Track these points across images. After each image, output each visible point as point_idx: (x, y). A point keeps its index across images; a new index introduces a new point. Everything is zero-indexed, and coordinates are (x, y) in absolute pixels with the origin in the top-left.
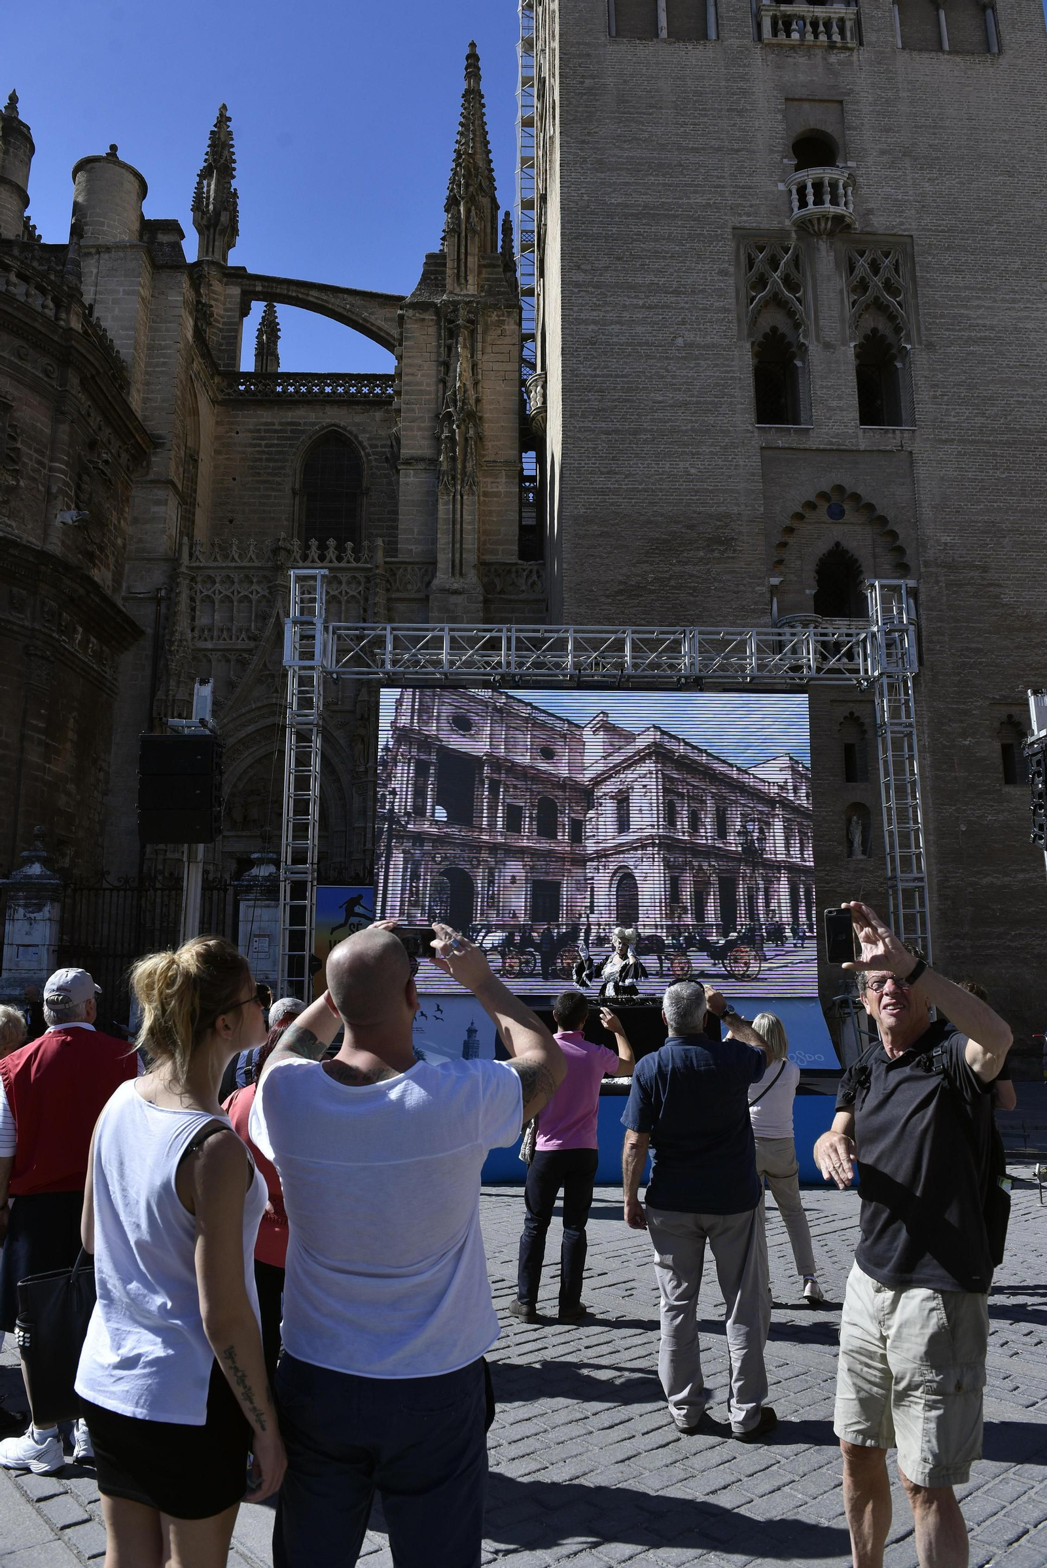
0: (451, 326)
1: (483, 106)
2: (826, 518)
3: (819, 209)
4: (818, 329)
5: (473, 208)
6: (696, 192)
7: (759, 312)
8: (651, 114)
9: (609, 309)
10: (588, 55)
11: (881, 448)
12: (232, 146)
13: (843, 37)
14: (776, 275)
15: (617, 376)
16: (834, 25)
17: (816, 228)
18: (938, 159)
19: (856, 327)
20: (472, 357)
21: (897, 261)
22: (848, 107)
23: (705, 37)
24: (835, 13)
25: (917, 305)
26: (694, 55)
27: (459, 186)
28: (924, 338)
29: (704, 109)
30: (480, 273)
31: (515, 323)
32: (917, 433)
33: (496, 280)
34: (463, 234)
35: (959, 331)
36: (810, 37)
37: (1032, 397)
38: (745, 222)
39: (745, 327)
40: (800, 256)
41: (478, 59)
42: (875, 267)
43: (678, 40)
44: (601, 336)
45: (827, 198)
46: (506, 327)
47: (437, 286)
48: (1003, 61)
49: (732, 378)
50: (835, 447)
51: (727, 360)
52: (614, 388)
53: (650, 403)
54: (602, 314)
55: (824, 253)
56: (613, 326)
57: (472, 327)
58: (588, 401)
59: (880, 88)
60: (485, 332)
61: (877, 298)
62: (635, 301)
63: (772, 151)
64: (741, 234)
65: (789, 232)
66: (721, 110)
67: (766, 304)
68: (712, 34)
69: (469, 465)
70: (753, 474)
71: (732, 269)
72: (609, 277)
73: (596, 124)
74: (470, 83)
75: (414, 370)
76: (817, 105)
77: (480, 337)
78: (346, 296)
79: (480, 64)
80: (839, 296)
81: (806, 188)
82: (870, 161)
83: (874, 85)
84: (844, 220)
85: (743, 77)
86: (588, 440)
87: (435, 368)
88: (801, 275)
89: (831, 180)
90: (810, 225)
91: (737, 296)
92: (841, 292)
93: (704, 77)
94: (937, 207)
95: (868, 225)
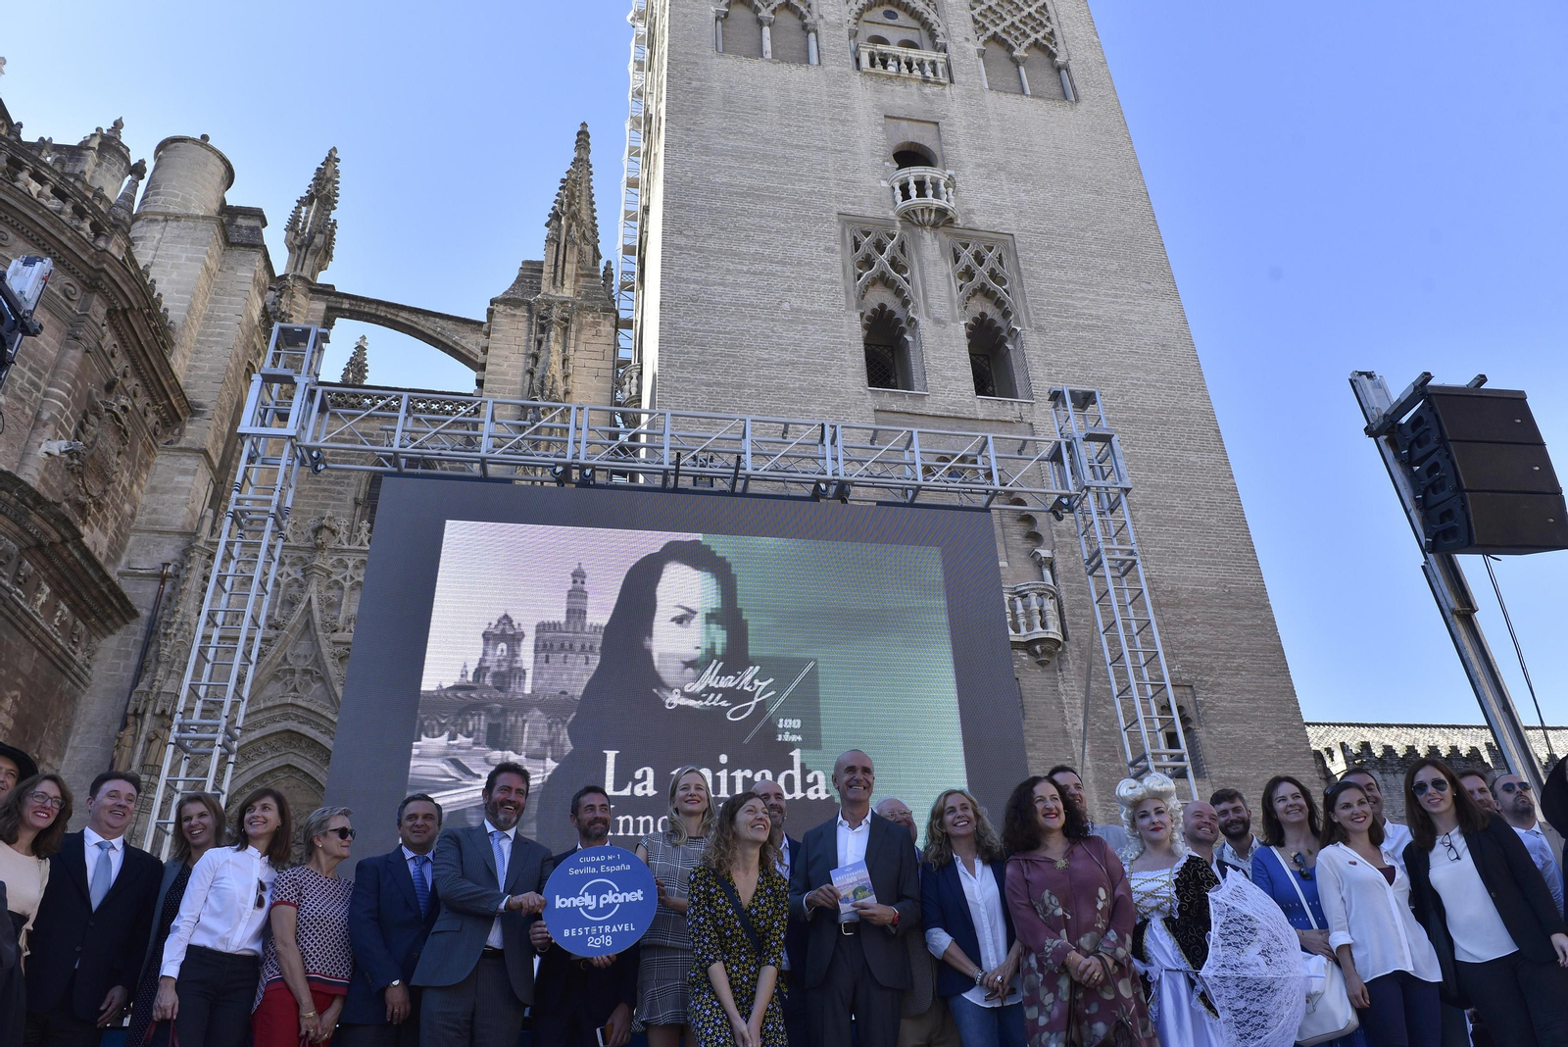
0: (543, 322)
1: (592, 174)
3: (922, 200)
4: (927, 306)
5: (574, 224)
6: (801, 181)
7: (867, 287)
8: (756, 115)
9: (712, 271)
10: (696, 63)
11: (1000, 418)
12: (338, 182)
13: (934, 72)
14: (884, 257)
15: (720, 332)
16: (927, 65)
17: (920, 218)
18: (1030, 175)
19: (966, 308)
20: (564, 351)
21: (1000, 255)
22: (943, 127)
23: (808, 61)
24: (927, 56)
25: (1023, 294)
26: (796, 74)
27: (562, 205)
28: (1033, 322)
29: (806, 116)
30: (576, 281)
31: (611, 325)
32: (1036, 406)
33: (594, 288)
34: (563, 244)
35: (1066, 317)
36: (904, 70)
38: (850, 209)
39: (853, 299)
40: (906, 242)
41: (588, 137)
42: (979, 259)
43: (782, 60)
44: (703, 295)
45: (930, 192)
46: (601, 328)
47: (531, 288)
48: (1082, 107)
49: (841, 343)
50: (952, 415)
51: (836, 326)
52: (716, 344)
53: (755, 360)
54: (704, 275)
55: (929, 242)
56: (715, 287)
57: (565, 324)
59: (972, 117)
60: (578, 331)
61: (983, 285)
62: (739, 267)
63: (873, 155)
64: (846, 219)
65: (893, 221)
66: (824, 118)
67: (874, 282)
68: (814, 59)
71: (838, 248)
72: (711, 244)
73: (702, 117)
74: (579, 154)
75: (500, 361)
76: (914, 123)
77: (573, 335)
78: (437, 320)
79: (590, 141)
80: (946, 280)
81: (908, 184)
82: (968, 171)
83: (966, 114)
84: (946, 214)
85: (844, 96)
86: (686, 390)
87: (523, 360)
88: (907, 259)
89: (932, 178)
90: (913, 216)
91: (844, 271)
92: (948, 276)
93: (807, 92)
94: (1034, 213)
95: (968, 223)
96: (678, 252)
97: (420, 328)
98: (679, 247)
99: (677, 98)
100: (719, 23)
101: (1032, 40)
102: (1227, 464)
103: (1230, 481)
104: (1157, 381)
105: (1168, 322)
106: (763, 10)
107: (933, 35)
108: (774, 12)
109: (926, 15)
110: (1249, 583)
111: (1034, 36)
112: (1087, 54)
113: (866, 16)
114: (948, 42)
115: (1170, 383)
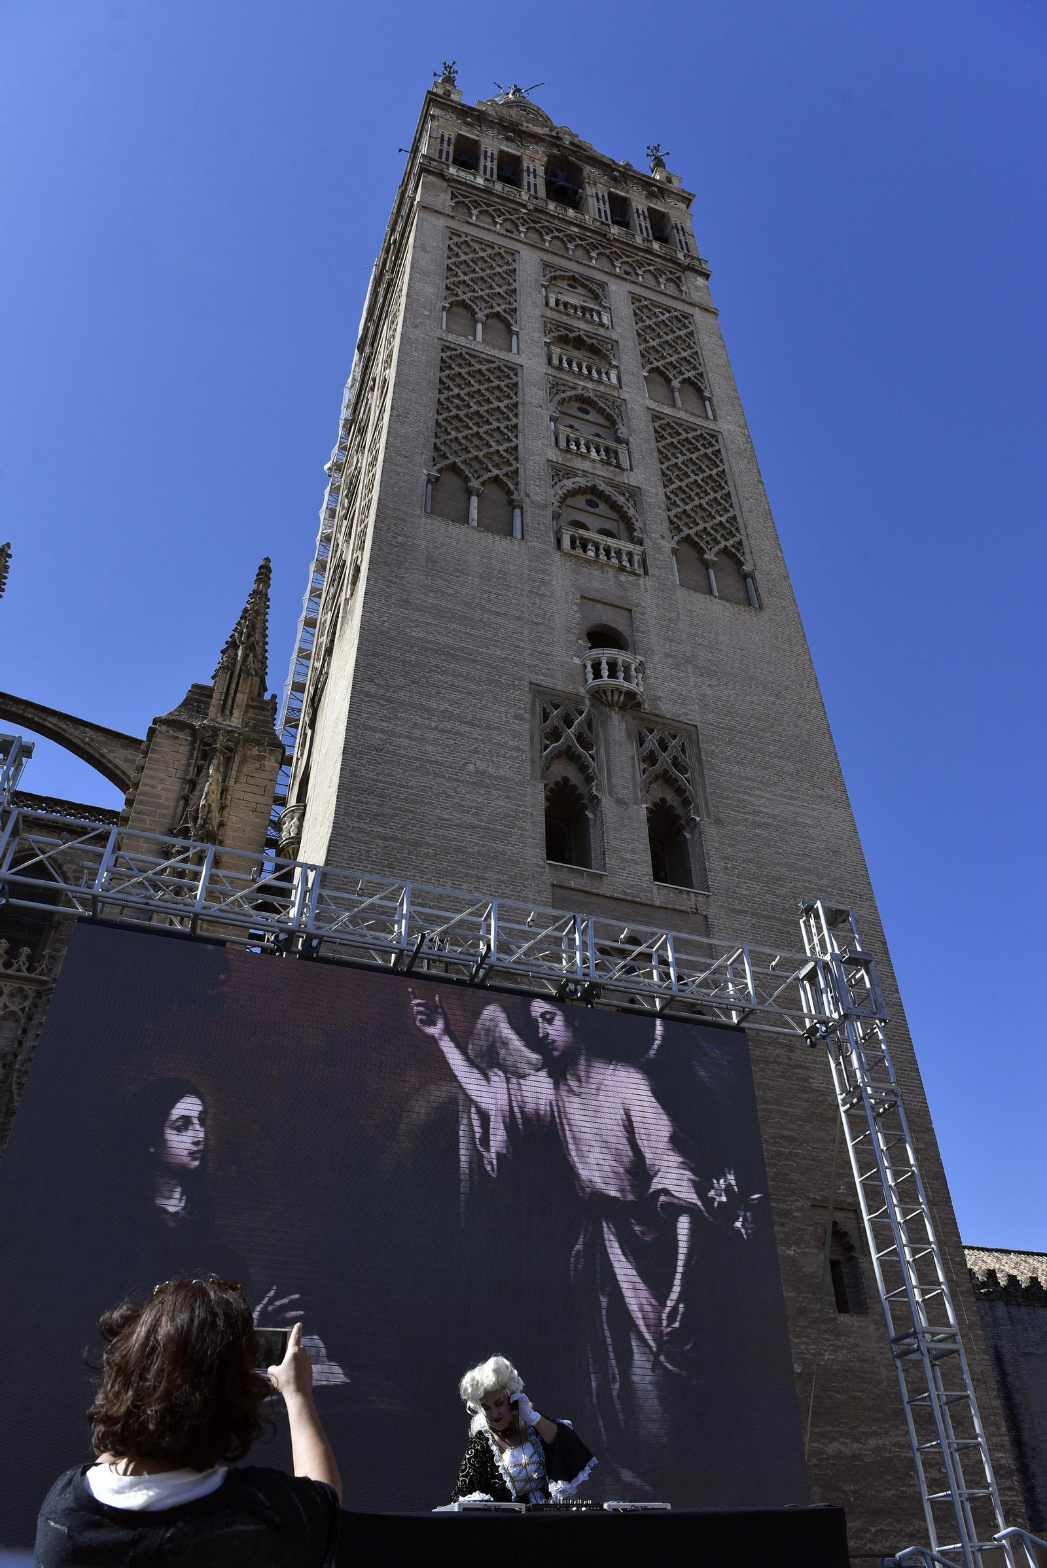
0: (207, 748)
1: (268, 607)
3: (612, 681)
4: (611, 786)
5: (251, 654)
6: (496, 646)
7: (552, 759)
8: (457, 577)
9: (400, 723)
10: (404, 520)
11: (676, 907)
13: (631, 562)
14: (570, 732)
15: (401, 786)
16: (624, 554)
17: (609, 699)
18: (715, 671)
19: (648, 791)
20: (224, 781)
21: (683, 744)
22: (636, 615)
23: (510, 533)
24: (625, 546)
25: (704, 784)
26: (500, 545)
27: (241, 633)
28: (712, 813)
29: (506, 585)
30: (246, 712)
31: (277, 761)
32: (711, 899)
33: (262, 721)
34: (237, 673)
35: (744, 813)
36: (603, 557)
37: (816, 884)
38: (542, 680)
39: (538, 769)
40: (593, 720)
41: (270, 572)
42: (663, 746)
43: (487, 530)
44: (388, 746)
45: (621, 675)
46: (266, 763)
47: (198, 712)
48: (765, 615)
49: (524, 812)
50: (629, 898)
51: (520, 794)
52: (397, 797)
53: (435, 819)
54: (391, 726)
55: (616, 722)
56: (402, 739)
57: (229, 754)
58: (367, 803)
59: (663, 609)
60: (242, 763)
61: (666, 771)
62: (428, 722)
63: (568, 632)
64: (537, 689)
65: (583, 698)
66: (523, 590)
67: (559, 754)
68: (518, 533)
71: (527, 716)
72: (402, 696)
73: (405, 571)
74: (258, 586)
75: (154, 783)
76: (608, 607)
77: (235, 766)
78: (87, 730)
79: (271, 575)
80: (630, 761)
81: (600, 664)
82: (657, 659)
83: (658, 605)
84: (635, 698)
85: (544, 572)
86: (361, 842)
87: (180, 785)
88: (594, 736)
89: (624, 661)
90: (603, 696)
91: (532, 740)
92: (633, 758)
93: (508, 563)
94: (717, 708)
95: (655, 709)
96: (367, 699)
97: (67, 735)
98: (369, 695)
99: (382, 549)
100: (430, 486)
101: (721, 546)
102: (893, 977)
103: (896, 995)
104: (828, 886)
105: (839, 829)
106: (473, 480)
107: (630, 528)
108: (483, 484)
109: (625, 509)
110: (913, 1103)
111: (723, 543)
112: (772, 567)
113: (569, 501)
114: (645, 536)
115: (840, 889)
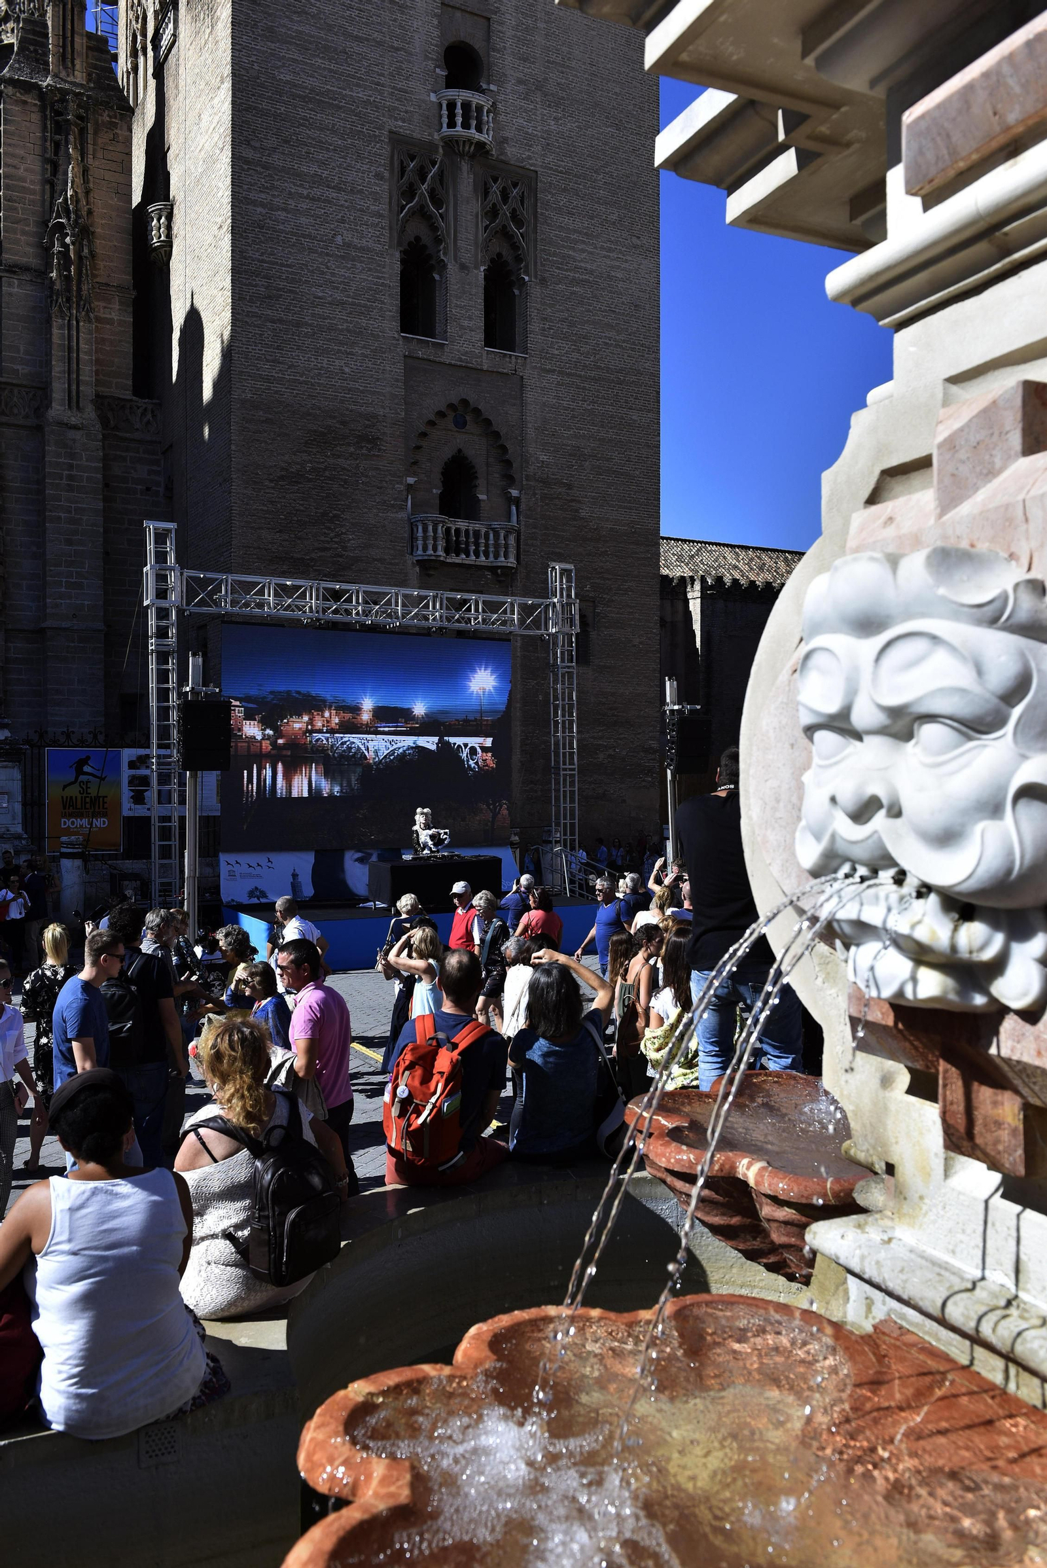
0: (60, 118)
2: (452, 426)
3: (465, 131)
4: (456, 248)
6: (358, 85)
7: (407, 222)
9: (276, 193)
11: (499, 370)
14: (424, 187)
15: (282, 265)
17: (460, 148)
18: (563, 98)
19: (486, 251)
20: (82, 160)
21: (523, 193)
22: (495, 27)
25: (536, 240)
28: (539, 273)
30: (87, 57)
31: (129, 129)
32: (528, 360)
33: (104, 69)
34: (69, 6)
35: (566, 270)
37: (615, 340)
38: (400, 127)
39: (395, 235)
40: (445, 172)
42: (505, 196)
44: (268, 221)
45: (473, 122)
46: (118, 131)
47: (37, 61)
49: (383, 284)
50: (464, 364)
51: (380, 265)
52: (279, 277)
53: (312, 298)
55: (465, 174)
56: (279, 213)
57: (82, 125)
58: (255, 286)
59: (523, 13)
60: (96, 133)
61: (504, 227)
62: (300, 190)
63: (427, 58)
64: (396, 140)
65: (437, 146)
67: (412, 213)
69: (85, 287)
70: (397, 380)
71: (387, 174)
72: (276, 159)
76: (468, 16)
77: (90, 137)
80: (475, 219)
81: (455, 107)
82: (509, 87)
83: (516, 9)
84: (485, 147)
87: (41, 165)
88: (445, 191)
89: (477, 105)
90: (455, 144)
91: (390, 203)
92: (477, 215)
94: (559, 147)
95: (502, 154)
96: (246, 167)
104: (624, 341)
105: (644, 281)
115: (634, 343)
